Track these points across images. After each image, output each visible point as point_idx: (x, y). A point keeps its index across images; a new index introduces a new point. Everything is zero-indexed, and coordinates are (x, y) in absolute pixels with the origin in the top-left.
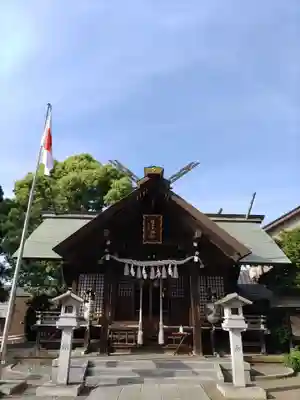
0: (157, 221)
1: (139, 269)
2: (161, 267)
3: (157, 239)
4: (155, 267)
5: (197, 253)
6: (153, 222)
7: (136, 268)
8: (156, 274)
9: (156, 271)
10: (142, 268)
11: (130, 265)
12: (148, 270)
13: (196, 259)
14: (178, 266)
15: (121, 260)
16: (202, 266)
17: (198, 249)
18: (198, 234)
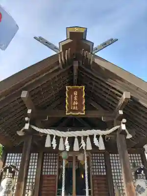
0: (80, 92)
1: (61, 140)
2: (85, 138)
3: (80, 110)
4: (79, 138)
5: (124, 120)
6: (76, 93)
7: (58, 138)
8: (80, 145)
9: (80, 142)
10: (64, 139)
11: (52, 136)
12: (71, 140)
13: (124, 127)
14: (103, 136)
15: (42, 131)
16: (129, 136)
17: (124, 116)
18: (126, 95)
